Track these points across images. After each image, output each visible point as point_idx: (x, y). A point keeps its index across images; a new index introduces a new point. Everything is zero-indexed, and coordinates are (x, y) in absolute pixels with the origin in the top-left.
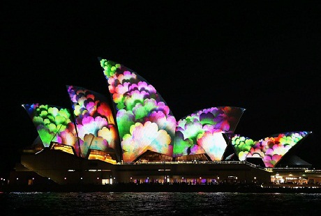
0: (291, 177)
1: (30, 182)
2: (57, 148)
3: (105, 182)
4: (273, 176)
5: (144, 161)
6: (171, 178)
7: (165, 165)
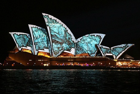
0: (125, 63)
1: (13, 65)
2: (24, 51)
3: (45, 65)
4: (117, 63)
5: (62, 56)
6: (73, 63)
7: (71, 58)
